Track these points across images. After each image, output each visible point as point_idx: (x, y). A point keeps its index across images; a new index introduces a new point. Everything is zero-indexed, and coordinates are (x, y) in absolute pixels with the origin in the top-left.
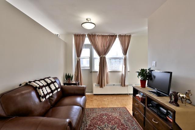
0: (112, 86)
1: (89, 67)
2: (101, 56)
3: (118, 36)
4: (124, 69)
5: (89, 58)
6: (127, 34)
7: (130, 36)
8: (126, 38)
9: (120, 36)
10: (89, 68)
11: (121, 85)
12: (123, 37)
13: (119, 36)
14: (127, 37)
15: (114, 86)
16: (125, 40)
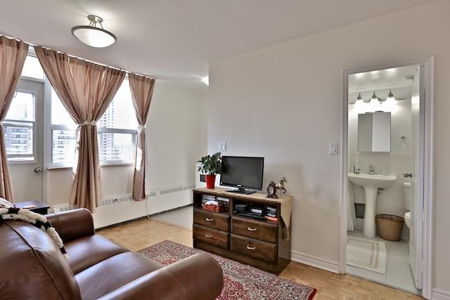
0: (110, 203)
1: (30, 156)
2: (86, 123)
3: (127, 75)
4: (141, 159)
5: (31, 125)
6: (148, 75)
7: (152, 82)
8: (146, 84)
9: (133, 77)
10: (32, 159)
11: (134, 198)
12: (138, 80)
13: (129, 77)
14: (148, 82)
15: (116, 203)
16: (144, 88)
